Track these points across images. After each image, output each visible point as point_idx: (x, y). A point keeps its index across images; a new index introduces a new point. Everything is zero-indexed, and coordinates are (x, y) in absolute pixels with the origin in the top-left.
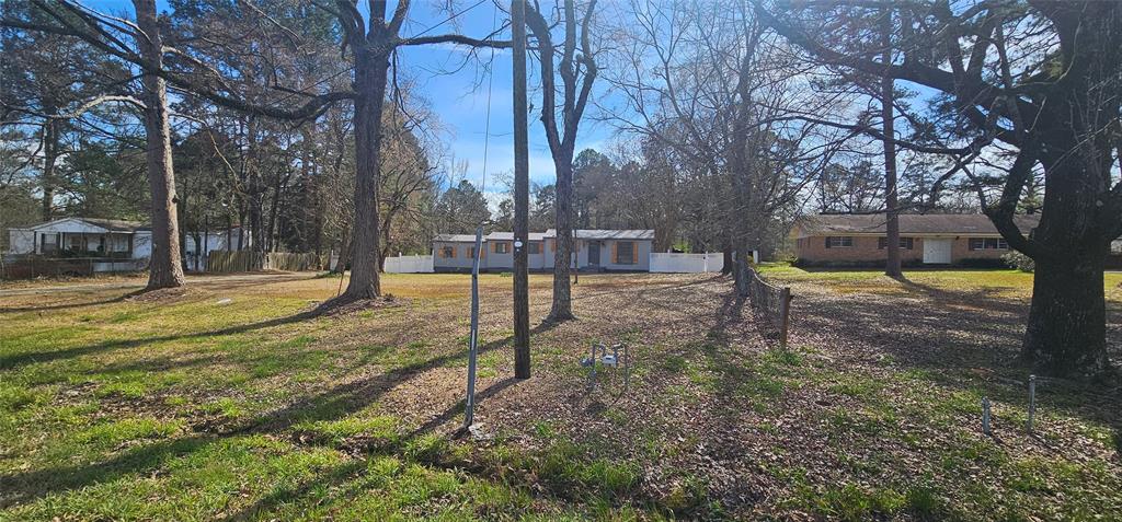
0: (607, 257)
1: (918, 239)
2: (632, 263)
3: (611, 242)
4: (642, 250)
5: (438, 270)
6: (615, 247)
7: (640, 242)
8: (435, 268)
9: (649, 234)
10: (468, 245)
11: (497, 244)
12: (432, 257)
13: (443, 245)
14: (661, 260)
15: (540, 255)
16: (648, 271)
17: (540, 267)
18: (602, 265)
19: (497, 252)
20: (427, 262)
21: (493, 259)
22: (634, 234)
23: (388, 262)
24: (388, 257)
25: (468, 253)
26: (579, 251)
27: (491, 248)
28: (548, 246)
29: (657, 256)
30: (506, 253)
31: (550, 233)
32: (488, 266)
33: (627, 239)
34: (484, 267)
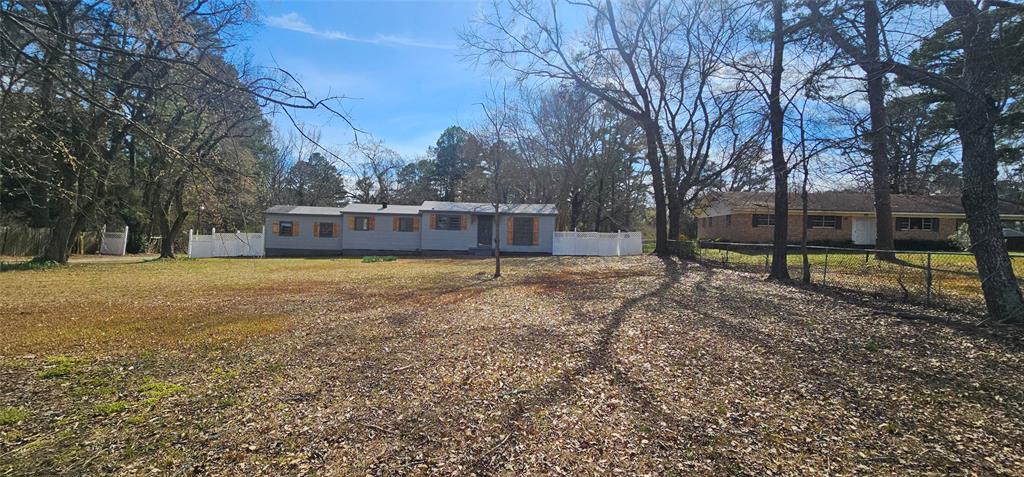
0: (504, 233)
1: (846, 218)
2: (532, 244)
3: (506, 218)
4: (543, 228)
5: (271, 253)
6: (511, 223)
7: (541, 219)
8: (267, 250)
9: (549, 209)
10: (315, 220)
11: (356, 219)
12: (263, 235)
13: (277, 220)
14: (566, 241)
15: (415, 233)
16: (550, 254)
17: (413, 248)
18: (495, 246)
19: (355, 229)
20: (255, 241)
21: (351, 238)
22: (533, 209)
23: (195, 241)
24: (195, 233)
25: (315, 230)
26: (465, 228)
27: (348, 223)
28: (426, 221)
29: (562, 235)
30: (368, 230)
31: (428, 205)
32: (344, 247)
33: (529, 214)
34: (338, 248)
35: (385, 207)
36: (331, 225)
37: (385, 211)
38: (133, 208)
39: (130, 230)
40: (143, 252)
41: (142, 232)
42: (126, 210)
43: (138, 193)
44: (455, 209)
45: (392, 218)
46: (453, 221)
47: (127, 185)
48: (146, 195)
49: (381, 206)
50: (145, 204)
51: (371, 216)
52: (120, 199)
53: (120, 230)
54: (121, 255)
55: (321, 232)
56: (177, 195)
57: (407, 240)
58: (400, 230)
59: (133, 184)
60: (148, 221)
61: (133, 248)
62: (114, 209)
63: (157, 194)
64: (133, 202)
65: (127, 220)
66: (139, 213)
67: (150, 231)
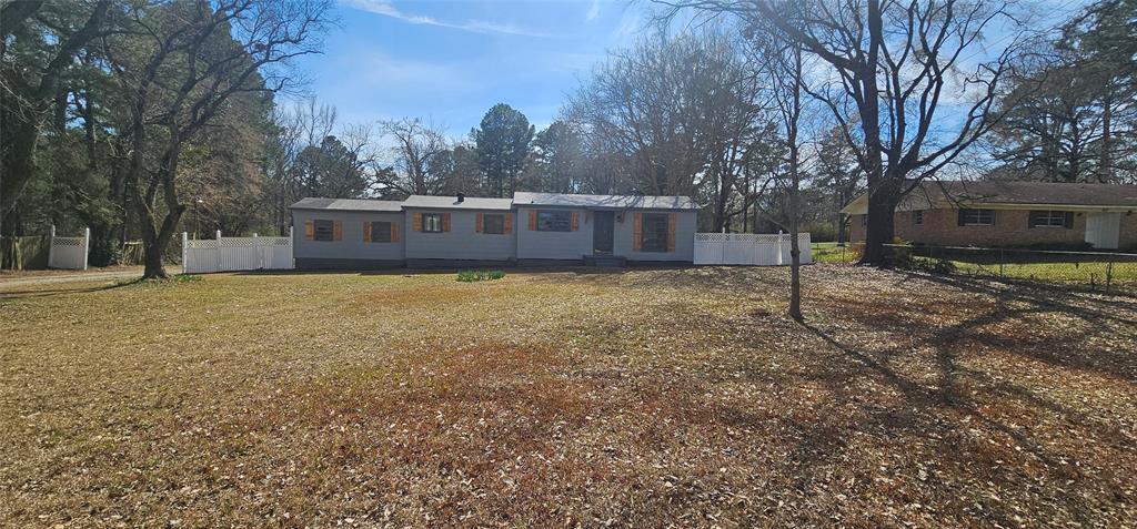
0: (626, 239)
2: (666, 251)
3: (631, 214)
4: (678, 228)
5: (304, 266)
6: (638, 223)
7: (677, 216)
8: (298, 261)
11: (424, 216)
12: (290, 240)
13: (310, 218)
14: (712, 246)
15: (506, 236)
16: (690, 265)
17: (505, 256)
18: (617, 252)
19: (423, 231)
20: (280, 249)
21: (419, 244)
22: (665, 202)
23: (192, 248)
24: (190, 238)
25: (366, 233)
26: (577, 228)
27: (412, 222)
28: (523, 219)
29: (706, 238)
30: (441, 232)
31: (522, 198)
32: (408, 256)
33: (660, 209)
34: (399, 258)
35: (461, 200)
36: (388, 224)
37: (462, 205)
38: (95, 202)
39: (91, 231)
40: (115, 263)
41: (111, 236)
42: (85, 205)
43: (101, 180)
44: (562, 202)
45: (474, 216)
46: (558, 219)
47: (84, 167)
48: (114, 183)
49: (456, 199)
50: (112, 196)
51: (443, 213)
52: (73, 188)
53: (78, 233)
54: (80, 269)
55: (373, 234)
56: (167, 178)
57: (495, 246)
58: (485, 232)
59: (92, 166)
60: (119, 221)
61: (100, 259)
62: (67, 203)
63: (131, 178)
64: (96, 193)
65: (87, 219)
66: (106, 210)
67: (124, 234)
